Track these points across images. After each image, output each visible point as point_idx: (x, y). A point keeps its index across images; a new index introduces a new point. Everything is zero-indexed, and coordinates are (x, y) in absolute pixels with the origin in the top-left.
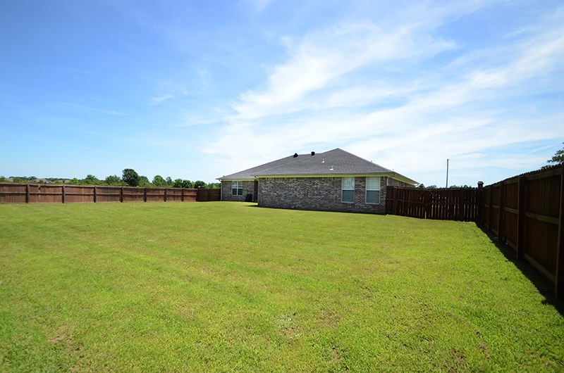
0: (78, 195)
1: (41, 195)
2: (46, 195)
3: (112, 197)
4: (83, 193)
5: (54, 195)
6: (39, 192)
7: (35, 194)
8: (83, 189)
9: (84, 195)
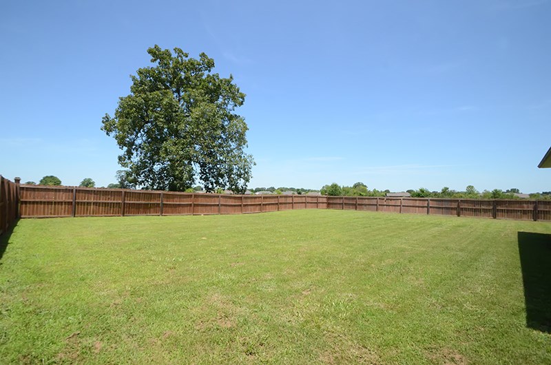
0: (413, 206)
1: (387, 205)
2: (390, 206)
3: (448, 210)
4: (418, 205)
5: (395, 206)
6: (385, 203)
7: (382, 205)
8: (418, 202)
9: (419, 207)
